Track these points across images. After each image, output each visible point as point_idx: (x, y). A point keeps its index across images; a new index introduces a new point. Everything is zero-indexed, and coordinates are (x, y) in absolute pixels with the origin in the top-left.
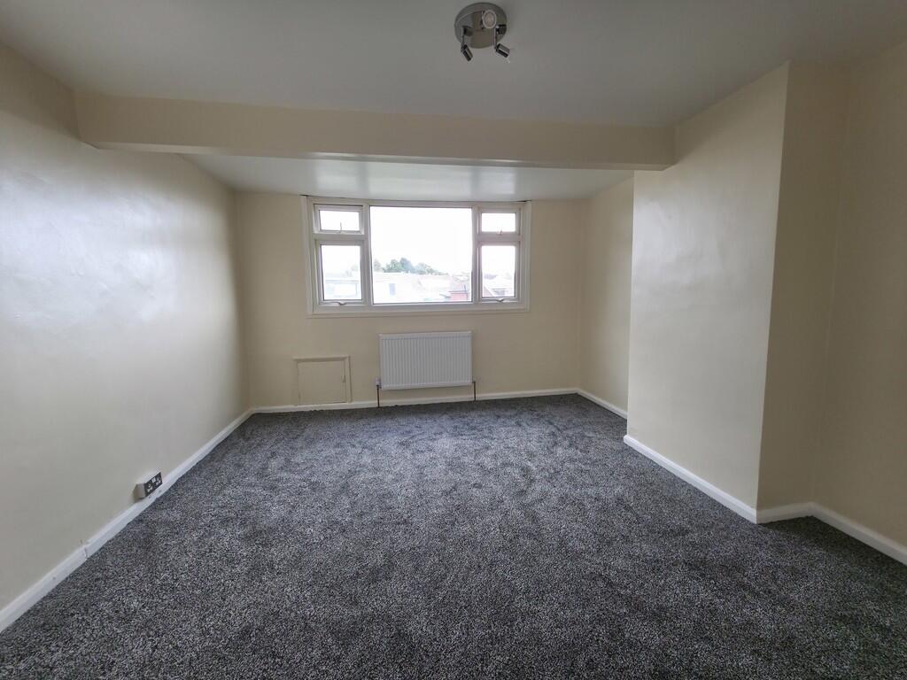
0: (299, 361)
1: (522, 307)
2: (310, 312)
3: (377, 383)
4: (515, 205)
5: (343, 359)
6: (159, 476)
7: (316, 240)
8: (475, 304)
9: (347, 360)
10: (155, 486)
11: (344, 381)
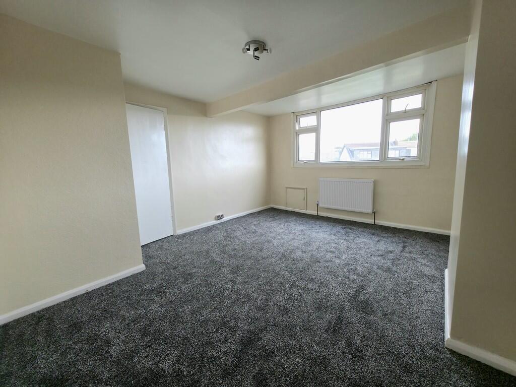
0: (287, 188)
1: (422, 164)
2: (292, 166)
3: (317, 203)
4: (423, 87)
5: (304, 189)
6: (223, 215)
7: (296, 133)
8: (381, 162)
9: (306, 190)
10: (221, 219)
11: (304, 199)
